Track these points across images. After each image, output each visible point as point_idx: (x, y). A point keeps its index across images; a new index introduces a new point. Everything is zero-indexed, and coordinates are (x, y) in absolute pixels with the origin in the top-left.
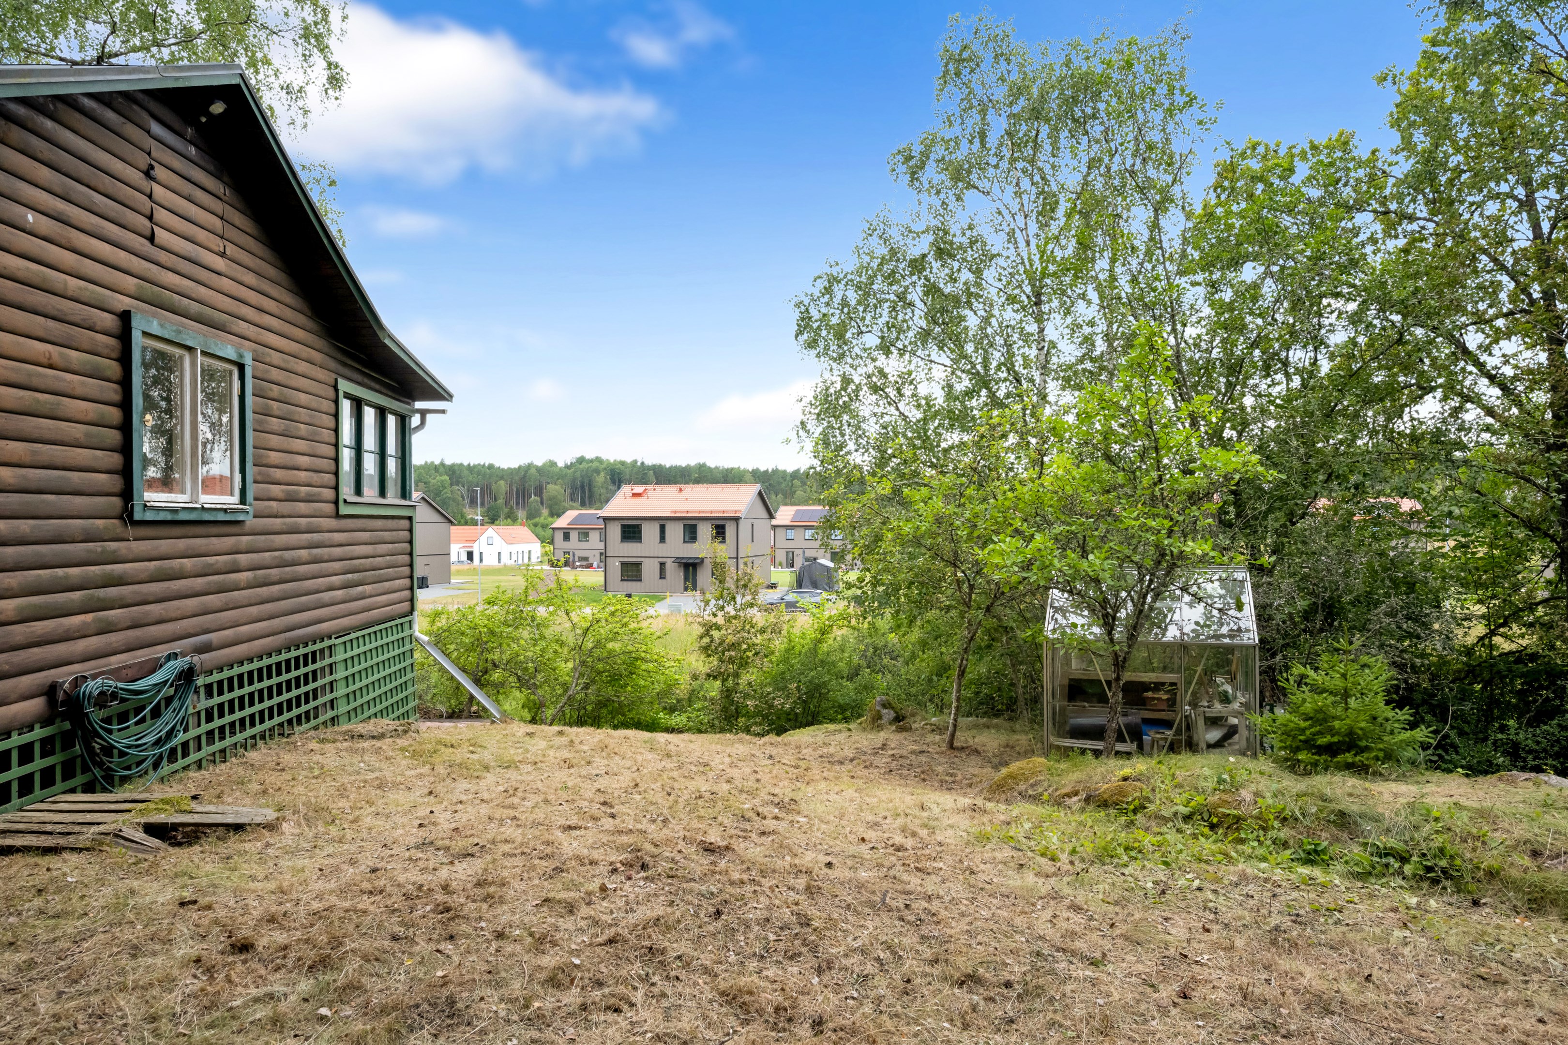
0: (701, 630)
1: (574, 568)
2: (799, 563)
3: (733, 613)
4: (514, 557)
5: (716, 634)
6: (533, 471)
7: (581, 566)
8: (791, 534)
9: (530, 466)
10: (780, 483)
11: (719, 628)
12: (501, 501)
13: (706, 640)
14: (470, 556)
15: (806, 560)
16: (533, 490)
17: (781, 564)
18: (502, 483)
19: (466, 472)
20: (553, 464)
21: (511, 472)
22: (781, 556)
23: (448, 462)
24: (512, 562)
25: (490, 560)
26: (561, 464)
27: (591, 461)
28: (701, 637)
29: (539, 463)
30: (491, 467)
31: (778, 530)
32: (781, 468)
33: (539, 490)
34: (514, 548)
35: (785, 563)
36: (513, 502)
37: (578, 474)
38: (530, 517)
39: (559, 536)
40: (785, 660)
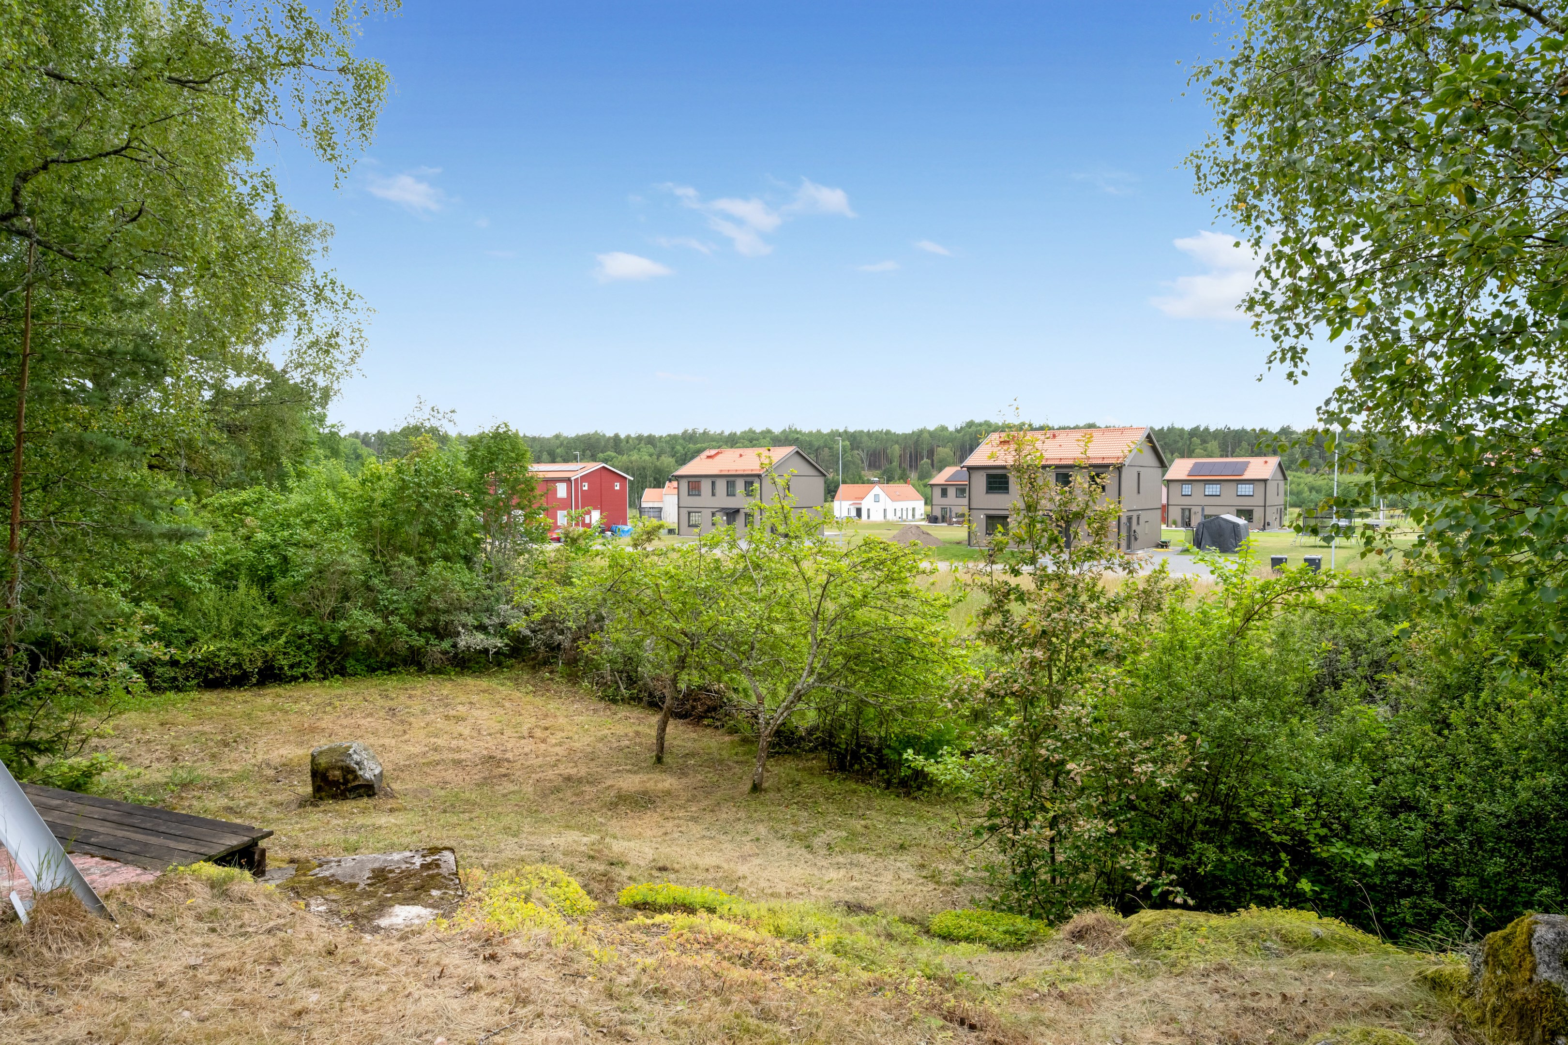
0: (986, 600)
1: (951, 523)
2: (1196, 520)
3: (1051, 569)
4: (899, 514)
5: (1017, 610)
6: (926, 435)
7: (958, 522)
8: (1187, 489)
9: (921, 432)
10: (1176, 442)
11: (1022, 597)
12: (895, 464)
13: (996, 619)
14: (859, 512)
15: (1205, 517)
16: (925, 453)
17: (1175, 523)
18: (897, 447)
19: (865, 439)
20: (944, 429)
21: (906, 437)
22: (1175, 513)
23: (851, 430)
24: (896, 519)
25: (877, 517)
26: (951, 429)
27: (980, 425)
28: (987, 614)
29: (931, 427)
30: (888, 433)
31: (1171, 485)
32: (1178, 425)
33: (931, 453)
34: (899, 505)
35: (1179, 520)
36: (906, 465)
37: (967, 438)
38: (921, 478)
39: (937, 492)
40: (1165, 672)
